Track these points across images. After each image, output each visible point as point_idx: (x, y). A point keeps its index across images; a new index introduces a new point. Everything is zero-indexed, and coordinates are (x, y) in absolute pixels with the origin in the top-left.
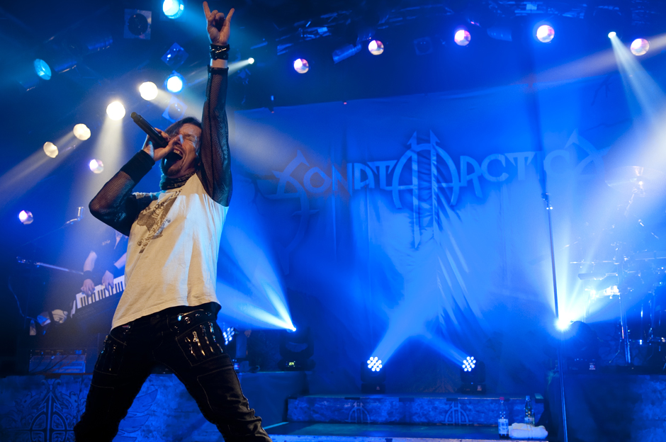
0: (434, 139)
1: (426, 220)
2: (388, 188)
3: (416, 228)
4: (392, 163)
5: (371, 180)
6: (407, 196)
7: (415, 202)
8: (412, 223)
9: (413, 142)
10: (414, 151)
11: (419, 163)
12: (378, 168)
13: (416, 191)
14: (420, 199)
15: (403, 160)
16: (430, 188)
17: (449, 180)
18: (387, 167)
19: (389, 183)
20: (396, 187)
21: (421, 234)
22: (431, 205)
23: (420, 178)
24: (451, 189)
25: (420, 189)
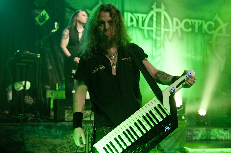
0: (163, 7)
1: (158, 45)
2: (143, 28)
3: (154, 49)
4: (144, 16)
5: (135, 23)
6: (150, 33)
7: (154, 36)
8: (153, 46)
9: (154, 6)
10: (154, 11)
11: (157, 17)
12: (138, 17)
13: (154, 31)
14: (156, 35)
15: (150, 15)
16: (160, 31)
17: (168, 28)
18: (143, 18)
19: (143, 25)
20: (146, 28)
21: (156, 51)
22: (161, 38)
23: (157, 25)
24: (169, 32)
25: (156, 30)
